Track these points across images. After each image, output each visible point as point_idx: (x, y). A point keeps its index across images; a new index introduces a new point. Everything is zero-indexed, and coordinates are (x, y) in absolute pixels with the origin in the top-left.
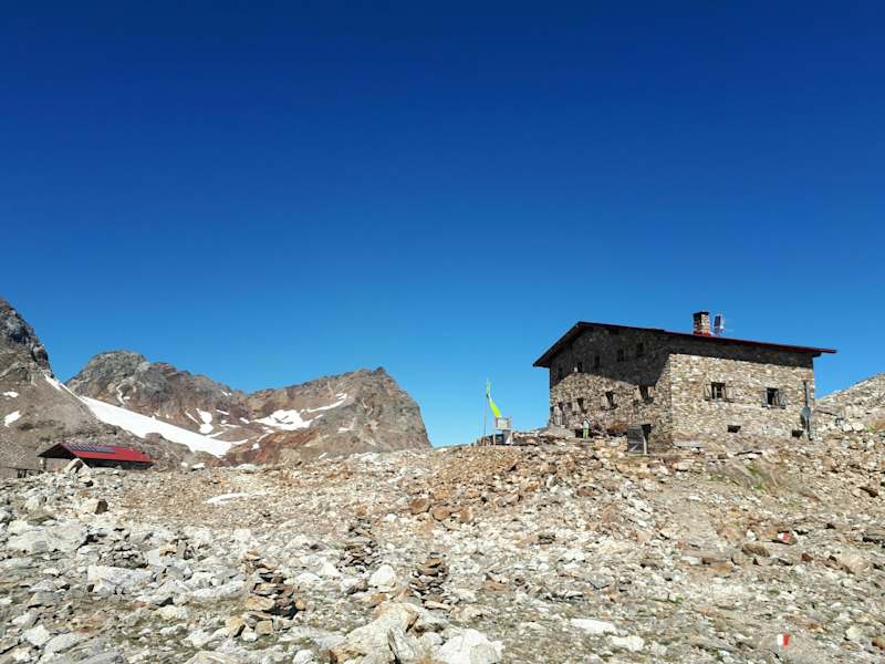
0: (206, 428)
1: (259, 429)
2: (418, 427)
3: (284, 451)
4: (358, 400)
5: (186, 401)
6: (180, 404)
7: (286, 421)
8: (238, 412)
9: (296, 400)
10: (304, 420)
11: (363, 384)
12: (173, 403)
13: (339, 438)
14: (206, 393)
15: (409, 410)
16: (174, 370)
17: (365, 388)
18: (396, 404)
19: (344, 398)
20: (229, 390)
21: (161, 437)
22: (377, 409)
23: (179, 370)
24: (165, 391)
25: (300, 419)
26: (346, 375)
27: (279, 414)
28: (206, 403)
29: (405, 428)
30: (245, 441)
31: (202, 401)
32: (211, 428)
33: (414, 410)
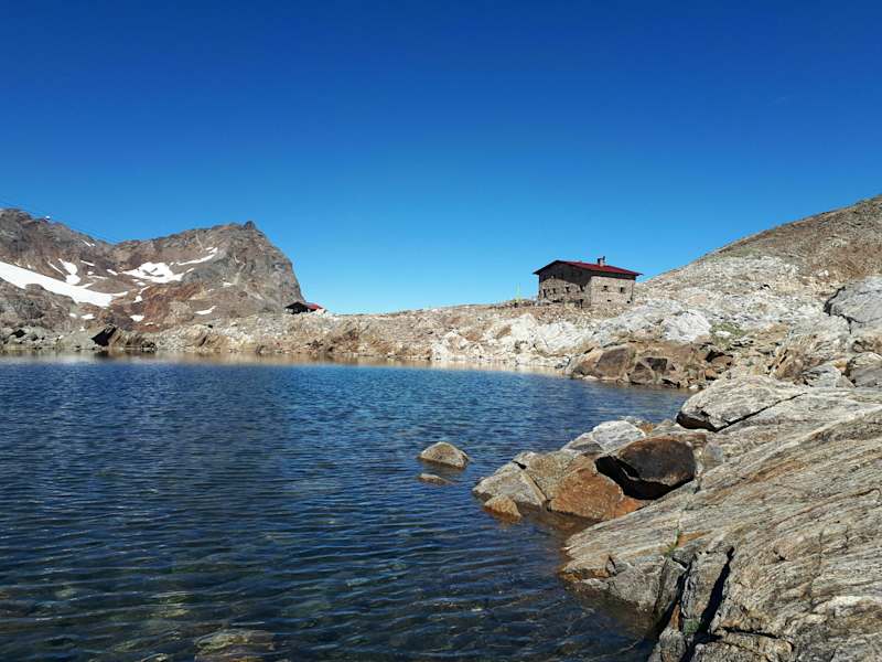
0: (73, 279)
1: (129, 281)
2: (292, 283)
3: (174, 304)
4: (230, 254)
5: (46, 251)
6: (41, 254)
7: (155, 273)
8: (104, 264)
9: (164, 254)
10: (176, 273)
11: (234, 238)
12: (33, 252)
13: (226, 292)
14: (67, 243)
15: (282, 265)
16: (29, 217)
17: (236, 243)
18: (268, 259)
19: (214, 253)
20: (92, 241)
21: (42, 288)
22: (249, 264)
23: (35, 217)
24: (23, 240)
25: (171, 273)
26: (215, 228)
27: (148, 266)
28: (68, 253)
29: (278, 283)
30: (125, 293)
31: (64, 251)
32: (78, 279)
33: (287, 266)
